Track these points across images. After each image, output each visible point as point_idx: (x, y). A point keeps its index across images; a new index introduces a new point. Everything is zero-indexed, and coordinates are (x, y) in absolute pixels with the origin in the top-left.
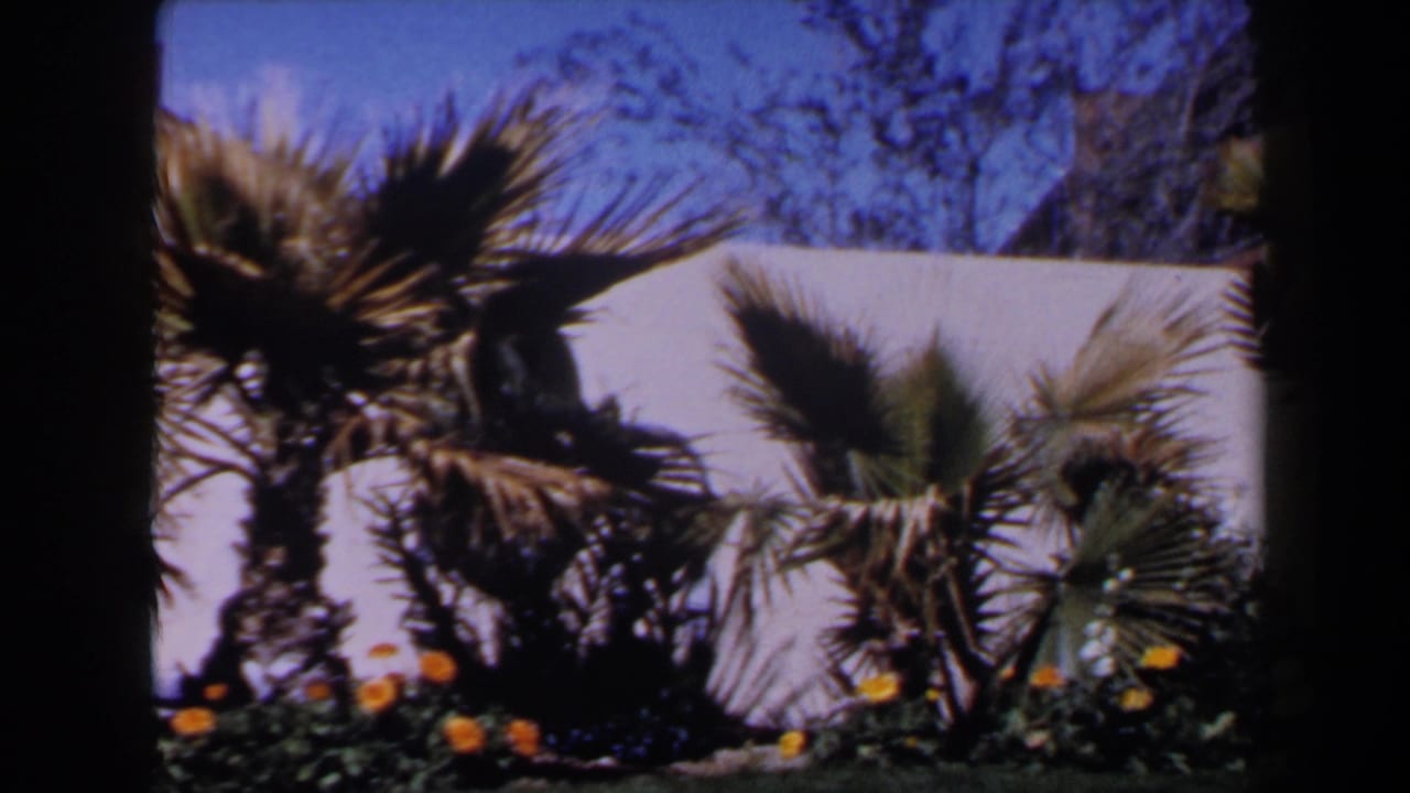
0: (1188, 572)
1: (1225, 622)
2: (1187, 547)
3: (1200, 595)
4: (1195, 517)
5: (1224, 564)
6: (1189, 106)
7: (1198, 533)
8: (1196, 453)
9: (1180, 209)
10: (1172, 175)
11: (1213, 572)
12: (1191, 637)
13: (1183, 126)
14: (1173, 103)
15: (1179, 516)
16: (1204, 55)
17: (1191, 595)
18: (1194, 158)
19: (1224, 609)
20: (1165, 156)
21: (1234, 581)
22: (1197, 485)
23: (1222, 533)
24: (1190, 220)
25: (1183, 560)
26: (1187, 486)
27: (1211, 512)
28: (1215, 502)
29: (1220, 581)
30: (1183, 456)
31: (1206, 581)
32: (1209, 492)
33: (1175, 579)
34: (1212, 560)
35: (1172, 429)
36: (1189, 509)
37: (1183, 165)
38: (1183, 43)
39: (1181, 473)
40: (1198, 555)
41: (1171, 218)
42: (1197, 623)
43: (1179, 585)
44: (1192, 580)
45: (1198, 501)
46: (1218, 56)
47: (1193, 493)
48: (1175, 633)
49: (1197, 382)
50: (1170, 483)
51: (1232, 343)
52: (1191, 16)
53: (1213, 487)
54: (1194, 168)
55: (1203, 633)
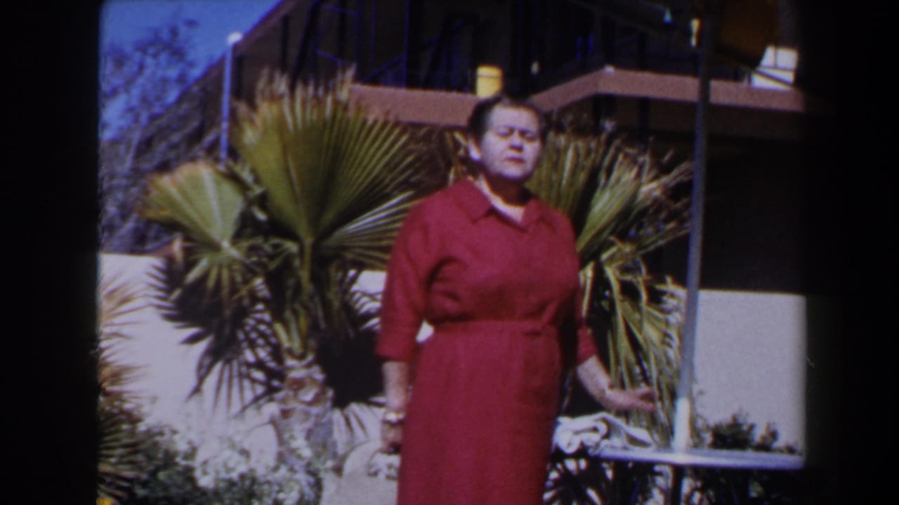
0: (119, 451)
1: (144, 484)
2: (119, 435)
3: (128, 467)
4: (123, 417)
5: (142, 447)
6: (132, 150)
7: (125, 427)
8: (125, 376)
9: (124, 217)
10: (120, 196)
11: (136, 452)
12: (119, 493)
13: (128, 163)
14: (122, 148)
15: (113, 415)
16: (144, 118)
17: (121, 467)
18: (134, 185)
19: (144, 476)
20: (115, 182)
21: (150, 458)
22: (125, 396)
23: (142, 427)
24: (129, 225)
25: (114, 444)
26: (118, 396)
27: (135, 413)
28: (139, 406)
29: (140, 458)
30: (117, 377)
31: (132, 458)
32: (133, 400)
33: (111, 456)
34: (134, 445)
35: (110, 359)
36: (122, 412)
37: (126, 188)
38: (130, 109)
39: (116, 388)
40: (126, 441)
41: (117, 221)
42: (125, 484)
43: (113, 460)
44: (122, 456)
45: (127, 406)
46: (153, 118)
47: (123, 401)
48: (110, 490)
49: (125, 330)
50: (107, 394)
51: (151, 305)
52: (136, 91)
53: (136, 397)
54: (134, 190)
55: (129, 491)
